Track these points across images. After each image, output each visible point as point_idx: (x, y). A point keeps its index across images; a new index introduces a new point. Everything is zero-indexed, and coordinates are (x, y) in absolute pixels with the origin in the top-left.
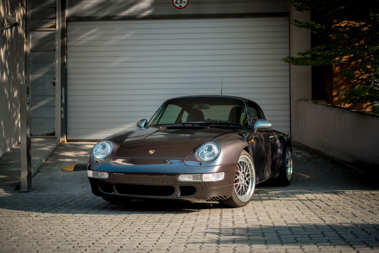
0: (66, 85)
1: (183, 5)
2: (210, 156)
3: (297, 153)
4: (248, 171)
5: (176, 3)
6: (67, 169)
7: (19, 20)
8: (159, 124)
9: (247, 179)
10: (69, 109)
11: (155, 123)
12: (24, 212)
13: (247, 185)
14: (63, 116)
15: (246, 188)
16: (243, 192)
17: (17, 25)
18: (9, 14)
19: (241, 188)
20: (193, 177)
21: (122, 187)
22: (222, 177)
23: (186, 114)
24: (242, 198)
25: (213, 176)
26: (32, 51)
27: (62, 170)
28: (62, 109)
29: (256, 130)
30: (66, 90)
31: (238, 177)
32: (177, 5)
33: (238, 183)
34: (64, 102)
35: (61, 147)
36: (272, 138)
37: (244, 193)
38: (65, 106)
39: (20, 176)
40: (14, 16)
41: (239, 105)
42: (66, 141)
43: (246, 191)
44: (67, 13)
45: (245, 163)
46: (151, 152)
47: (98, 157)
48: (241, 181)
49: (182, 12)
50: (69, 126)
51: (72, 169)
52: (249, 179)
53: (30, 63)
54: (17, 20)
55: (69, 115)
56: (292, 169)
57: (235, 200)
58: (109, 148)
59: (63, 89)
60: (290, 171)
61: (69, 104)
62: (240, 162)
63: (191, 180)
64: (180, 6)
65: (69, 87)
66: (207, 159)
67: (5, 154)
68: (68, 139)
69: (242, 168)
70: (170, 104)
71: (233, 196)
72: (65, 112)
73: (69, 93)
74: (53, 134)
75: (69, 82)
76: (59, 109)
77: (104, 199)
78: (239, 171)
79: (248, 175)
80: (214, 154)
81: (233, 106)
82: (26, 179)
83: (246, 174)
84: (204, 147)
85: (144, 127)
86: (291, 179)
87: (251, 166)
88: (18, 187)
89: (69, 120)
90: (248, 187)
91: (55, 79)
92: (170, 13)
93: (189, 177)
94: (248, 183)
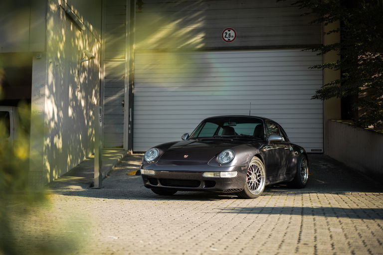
0: (133, 106)
1: (231, 39)
2: (228, 160)
3: (323, 165)
4: (260, 172)
5: (225, 37)
6: (130, 174)
7: (95, 54)
8: (199, 136)
9: (258, 178)
10: (135, 126)
11: (195, 136)
12: (95, 198)
13: (258, 182)
14: (130, 132)
15: (258, 185)
16: (254, 187)
17: (93, 58)
18: (87, 49)
19: (252, 184)
20: (214, 175)
21: (164, 181)
22: (235, 174)
23: (221, 130)
24: (253, 192)
25: (229, 174)
26: (105, 78)
27: (127, 174)
28: (130, 125)
29: (269, 142)
30: (133, 110)
31: (250, 176)
32: (226, 39)
33: (251, 181)
34: (131, 120)
35: (128, 158)
36: (287, 149)
37: (255, 189)
38: (132, 123)
39: (94, 177)
40: (91, 51)
41: (261, 123)
42: (132, 153)
43: (257, 188)
44: (134, 46)
45: (257, 167)
46: (186, 156)
47: (148, 160)
48: (253, 179)
49: (230, 44)
50: (135, 140)
51: (135, 174)
52: (260, 179)
53: (104, 88)
54: (93, 55)
55: (135, 131)
56: (307, 175)
57: (247, 193)
58: (156, 153)
59: (131, 109)
60: (306, 177)
61: (135, 122)
62: (253, 165)
63: (212, 176)
64: (229, 40)
65: (135, 108)
66: (225, 161)
67: (82, 162)
68: (134, 151)
69: (254, 170)
70: (208, 122)
71: (246, 189)
72: (132, 129)
73: (135, 113)
74: (122, 147)
75: (135, 103)
76: (126, 126)
77: (152, 190)
78: (251, 172)
79: (259, 176)
80: (230, 158)
81: (258, 124)
82: (98, 179)
83: (258, 174)
84: (224, 153)
85: (187, 139)
86: (306, 183)
87: (262, 169)
88: (92, 185)
89: (135, 136)
90: (259, 184)
91: (124, 101)
92: (221, 45)
93: (211, 175)
94: (259, 181)
